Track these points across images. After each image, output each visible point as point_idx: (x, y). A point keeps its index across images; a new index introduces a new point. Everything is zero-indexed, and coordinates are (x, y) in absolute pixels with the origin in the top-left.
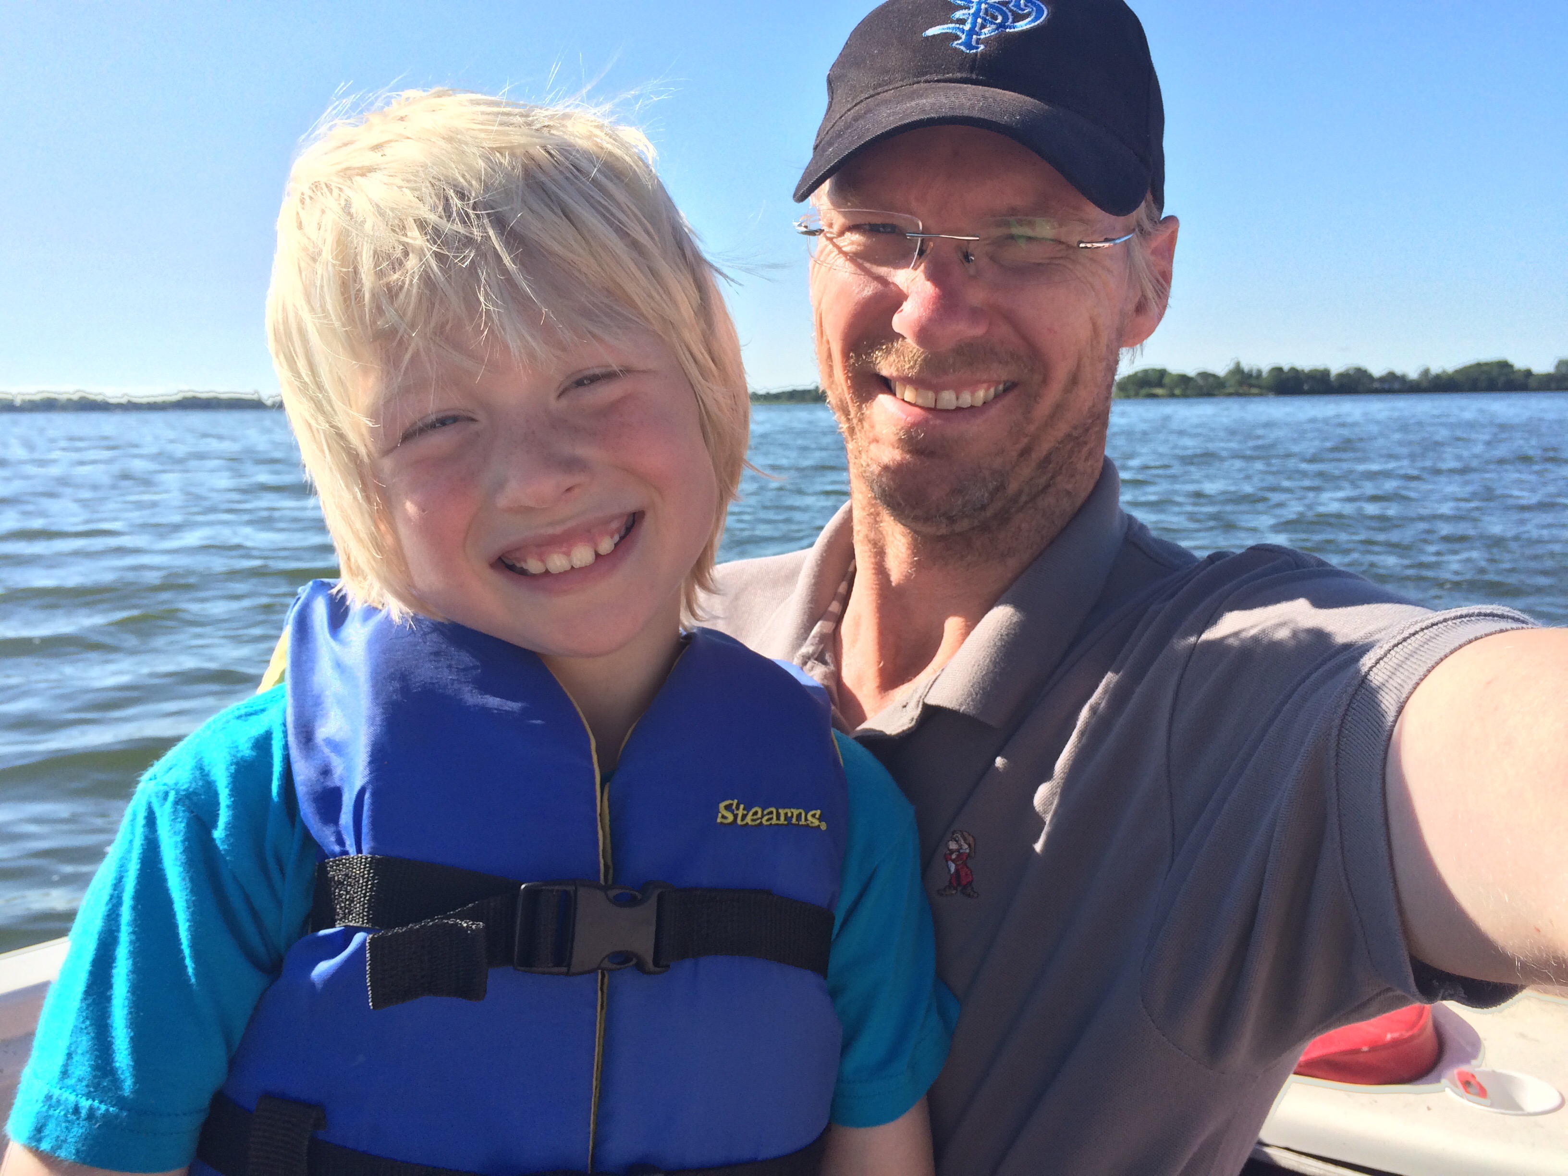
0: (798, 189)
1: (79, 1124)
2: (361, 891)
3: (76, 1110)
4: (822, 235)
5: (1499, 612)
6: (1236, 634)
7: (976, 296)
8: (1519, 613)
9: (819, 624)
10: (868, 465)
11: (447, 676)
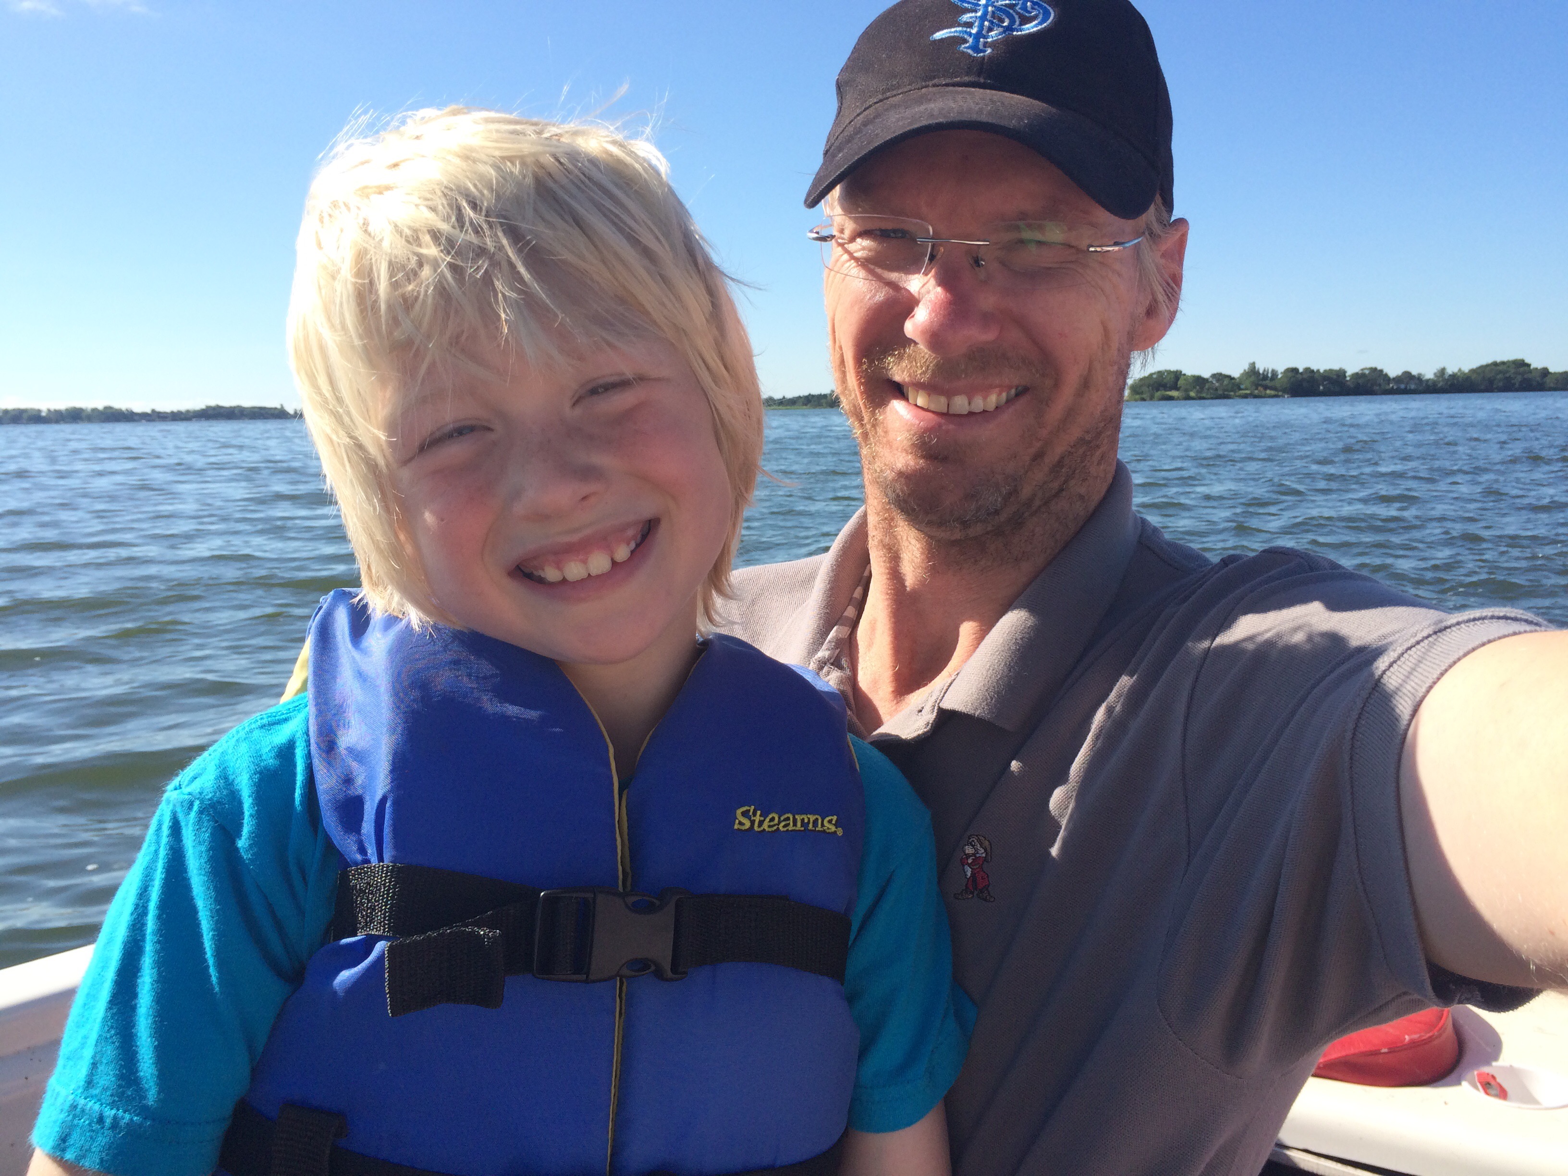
0: (809, 195)
1: (103, 1134)
2: (382, 900)
3: (101, 1120)
4: (833, 241)
5: (1513, 615)
6: (1251, 638)
7: (987, 301)
8: (1533, 616)
9: (835, 628)
10: (881, 471)
11: (467, 683)
